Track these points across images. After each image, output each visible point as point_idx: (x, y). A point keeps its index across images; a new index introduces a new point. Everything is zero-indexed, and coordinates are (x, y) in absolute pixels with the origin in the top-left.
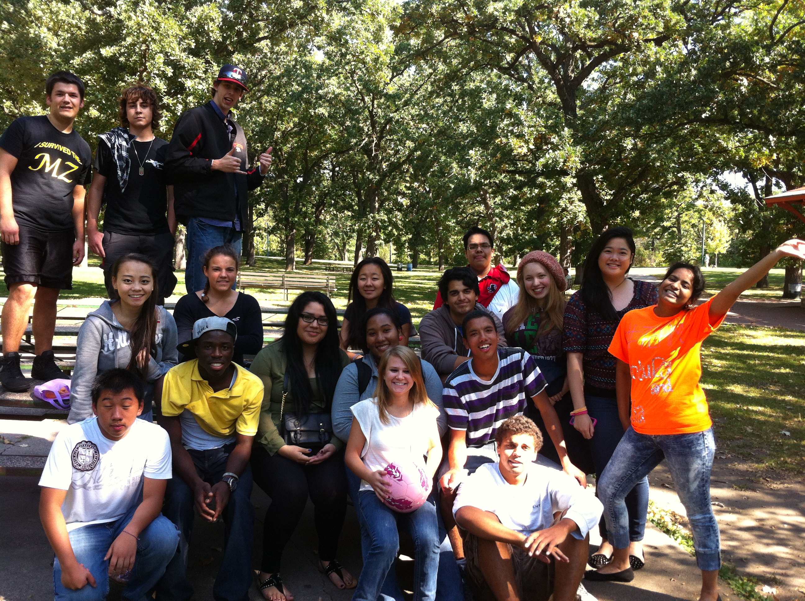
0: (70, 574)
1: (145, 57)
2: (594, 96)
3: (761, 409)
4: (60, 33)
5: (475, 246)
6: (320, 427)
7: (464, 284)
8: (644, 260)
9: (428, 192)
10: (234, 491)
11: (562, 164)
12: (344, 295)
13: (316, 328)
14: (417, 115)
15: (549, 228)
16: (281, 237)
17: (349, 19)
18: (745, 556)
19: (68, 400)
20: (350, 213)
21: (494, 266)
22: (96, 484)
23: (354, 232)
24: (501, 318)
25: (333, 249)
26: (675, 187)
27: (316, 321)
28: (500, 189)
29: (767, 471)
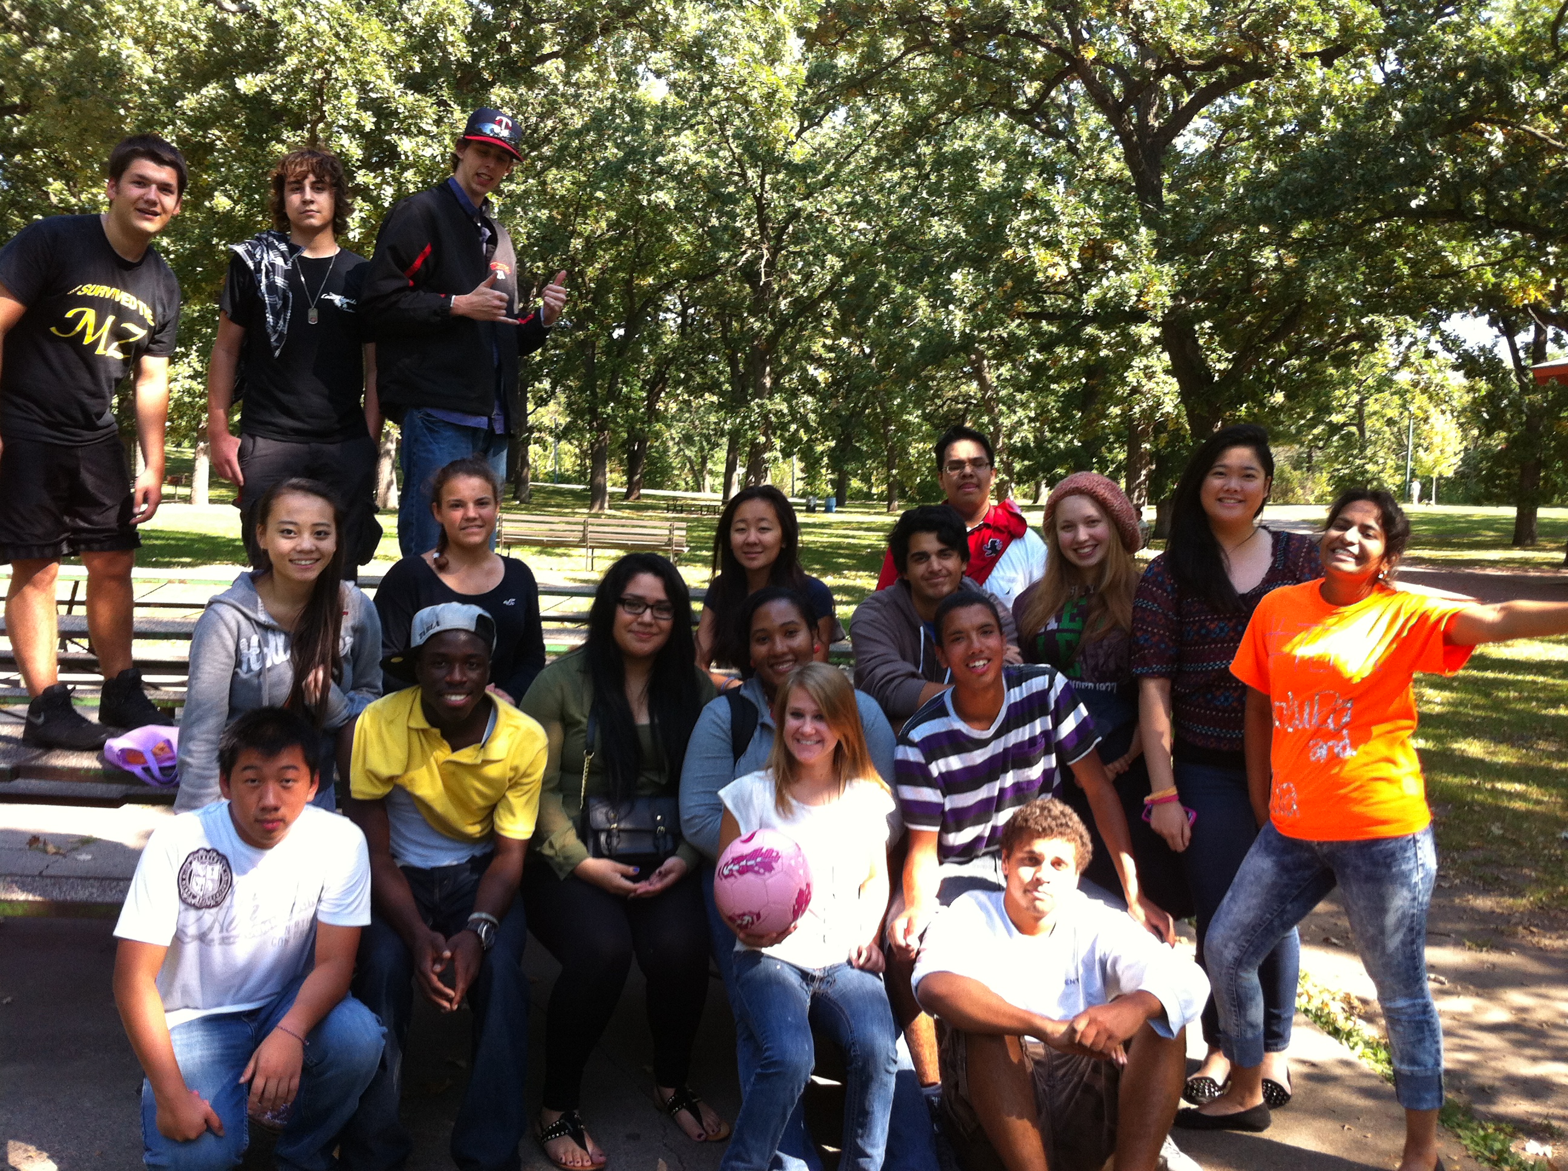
0: (173, 1111)
1: (321, 95)
2: (1197, 166)
3: (1518, 787)
4: (158, 48)
5: (960, 464)
6: (657, 824)
7: (941, 540)
8: (1292, 490)
9: (871, 356)
10: (489, 949)
11: (1134, 298)
12: (703, 561)
13: (650, 625)
14: (849, 205)
15: (1104, 427)
16: (580, 446)
17: (716, 16)
18: (1490, 1082)
19: (173, 767)
20: (715, 399)
21: (995, 503)
22: (225, 934)
23: (722, 435)
24: (1010, 605)
25: (682, 468)
26: (1356, 345)
27: (648, 611)
28: (1010, 349)
29: (1532, 913)
